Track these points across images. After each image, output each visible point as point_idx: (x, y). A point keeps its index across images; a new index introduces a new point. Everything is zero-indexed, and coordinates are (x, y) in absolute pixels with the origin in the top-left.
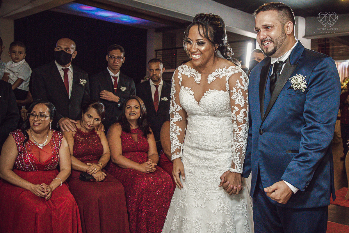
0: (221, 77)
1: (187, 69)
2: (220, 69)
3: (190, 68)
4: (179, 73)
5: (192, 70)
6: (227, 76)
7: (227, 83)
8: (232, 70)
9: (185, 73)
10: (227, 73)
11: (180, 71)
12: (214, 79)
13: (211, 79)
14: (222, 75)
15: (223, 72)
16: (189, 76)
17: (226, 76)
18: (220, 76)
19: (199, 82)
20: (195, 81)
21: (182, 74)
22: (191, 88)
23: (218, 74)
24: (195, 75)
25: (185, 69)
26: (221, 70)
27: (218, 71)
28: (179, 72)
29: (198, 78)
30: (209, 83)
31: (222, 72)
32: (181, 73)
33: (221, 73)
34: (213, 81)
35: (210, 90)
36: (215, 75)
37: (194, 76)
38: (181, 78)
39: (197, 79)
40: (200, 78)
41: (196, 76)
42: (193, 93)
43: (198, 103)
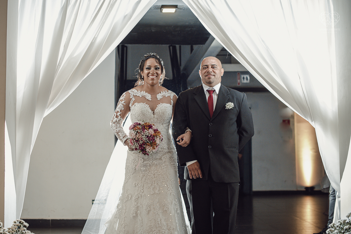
0: (166, 96)
3: (139, 91)
4: (131, 95)
5: (141, 92)
9: (136, 95)
10: (170, 94)
11: (131, 93)
12: (162, 97)
15: (167, 94)
16: (141, 96)
17: (170, 96)
19: (151, 99)
22: (145, 103)
24: (145, 95)
25: (135, 92)
32: (133, 94)
34: (161, 99)
36: (162, 95)
38: (134, 98)
39: (148, 97)
40: (150, 97)
42: (148, 106)
43: (154, 113)
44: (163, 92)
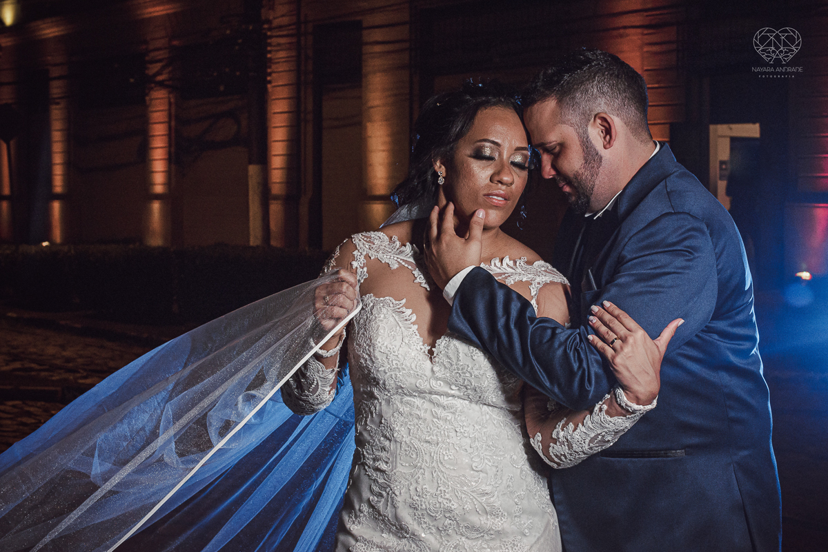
0: (510, 282)
1: (385, 244)
2: (506, 260)
3: (398, 243)
4: (355, 253)
5: (404, 248)
6: (534, 283)
7: (534, 301)
8: (545, 271)
9: (380, 255)
10: (531, 275)
11: (362, 246)
14: (516, 278)
15: (519, 270)
17: (529, 283)
18: (506, 278)
20: (418, 281)
21: (368, 257)
22: (404, 301)
23: (500, 271)
25: (378, 243)
26: (511, 263)
27: (498, 264)
28: (356, 249)
31: (512, 268)
32: (365, 253)
33: (510, 270)
37: (415, 266)
38: (365, 269)
42: (414, 318)
43: (431, 352)
44: (501, 260)
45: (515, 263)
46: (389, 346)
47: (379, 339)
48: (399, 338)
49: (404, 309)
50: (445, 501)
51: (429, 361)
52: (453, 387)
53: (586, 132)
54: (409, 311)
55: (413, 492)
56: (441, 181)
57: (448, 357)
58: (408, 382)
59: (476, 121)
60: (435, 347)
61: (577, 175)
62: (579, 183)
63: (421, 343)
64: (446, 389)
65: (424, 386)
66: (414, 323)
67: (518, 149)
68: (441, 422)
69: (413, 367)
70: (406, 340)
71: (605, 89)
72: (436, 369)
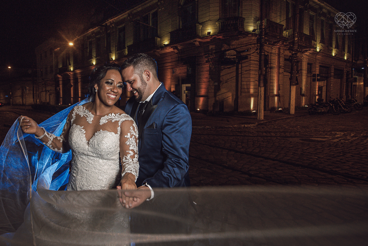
1: (82, 109)
2: (113, 114)
6: (120, 121)
7: (120, 127)
8: (125, 117)
13: (103, 121)
14: (115, 120)
18: (112, 120)
20: (87, 121)
21: (76, 113)
23: (110, 118)
26: (114, 115)
27: (111, 116)
28: (74, 111)
29: (91, 118)
30: (101, 124)
31: (114, 116)
33: (114, 117)
35: (101, 130)
37: (87, 116)
41: (88, 116)
45: (116, 115)
46: (76, 140)
47: (73, 138)
48: (79, 138)
49: (82, 130)
50: (90, 188)
51: (87, 146)
52: (94, 154)
53: (142, 76)
54: (84, 130)
55: (81, 184)
56: (96, 91)
57: (92, 145)
58: (81, 151)
59: (107, 74)
60: (89, 141)
61: (139, 88)
62: (140, 91)
63: (86, 140)
64: (92, 154)
65: (86, 153)
66: (84, 134)
67: (119, 82)
68: (90, 164)
69: (83, 147)
70: (81, 139)
71: (147, 63)
72: (89, 148)
